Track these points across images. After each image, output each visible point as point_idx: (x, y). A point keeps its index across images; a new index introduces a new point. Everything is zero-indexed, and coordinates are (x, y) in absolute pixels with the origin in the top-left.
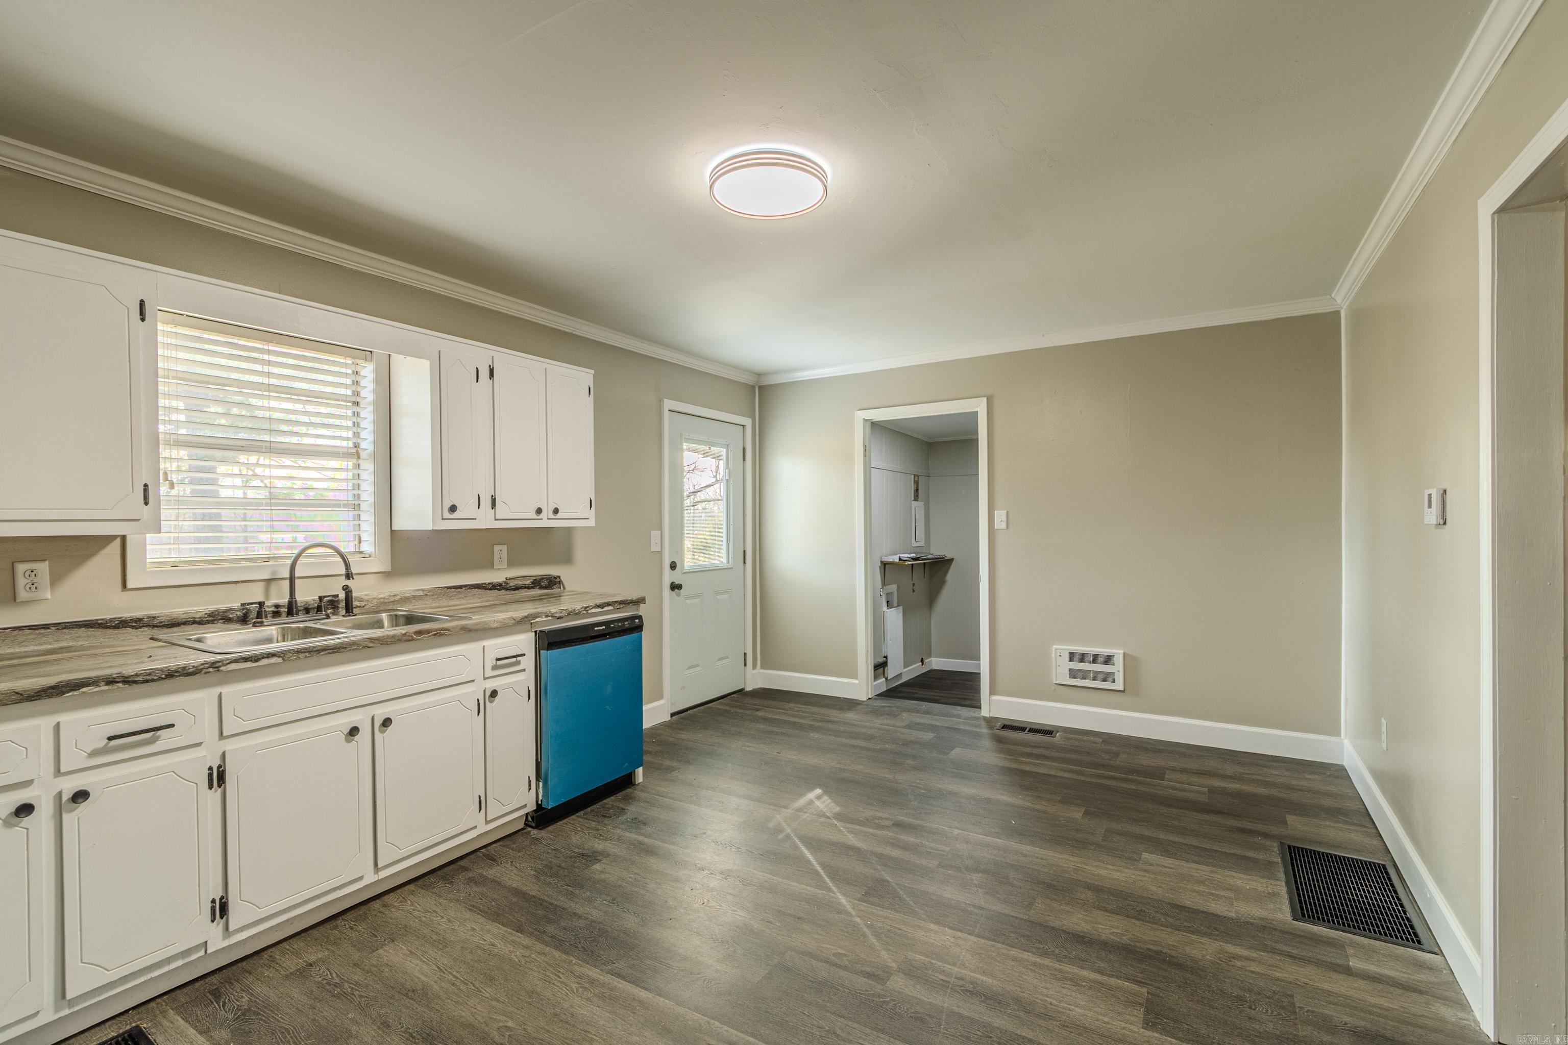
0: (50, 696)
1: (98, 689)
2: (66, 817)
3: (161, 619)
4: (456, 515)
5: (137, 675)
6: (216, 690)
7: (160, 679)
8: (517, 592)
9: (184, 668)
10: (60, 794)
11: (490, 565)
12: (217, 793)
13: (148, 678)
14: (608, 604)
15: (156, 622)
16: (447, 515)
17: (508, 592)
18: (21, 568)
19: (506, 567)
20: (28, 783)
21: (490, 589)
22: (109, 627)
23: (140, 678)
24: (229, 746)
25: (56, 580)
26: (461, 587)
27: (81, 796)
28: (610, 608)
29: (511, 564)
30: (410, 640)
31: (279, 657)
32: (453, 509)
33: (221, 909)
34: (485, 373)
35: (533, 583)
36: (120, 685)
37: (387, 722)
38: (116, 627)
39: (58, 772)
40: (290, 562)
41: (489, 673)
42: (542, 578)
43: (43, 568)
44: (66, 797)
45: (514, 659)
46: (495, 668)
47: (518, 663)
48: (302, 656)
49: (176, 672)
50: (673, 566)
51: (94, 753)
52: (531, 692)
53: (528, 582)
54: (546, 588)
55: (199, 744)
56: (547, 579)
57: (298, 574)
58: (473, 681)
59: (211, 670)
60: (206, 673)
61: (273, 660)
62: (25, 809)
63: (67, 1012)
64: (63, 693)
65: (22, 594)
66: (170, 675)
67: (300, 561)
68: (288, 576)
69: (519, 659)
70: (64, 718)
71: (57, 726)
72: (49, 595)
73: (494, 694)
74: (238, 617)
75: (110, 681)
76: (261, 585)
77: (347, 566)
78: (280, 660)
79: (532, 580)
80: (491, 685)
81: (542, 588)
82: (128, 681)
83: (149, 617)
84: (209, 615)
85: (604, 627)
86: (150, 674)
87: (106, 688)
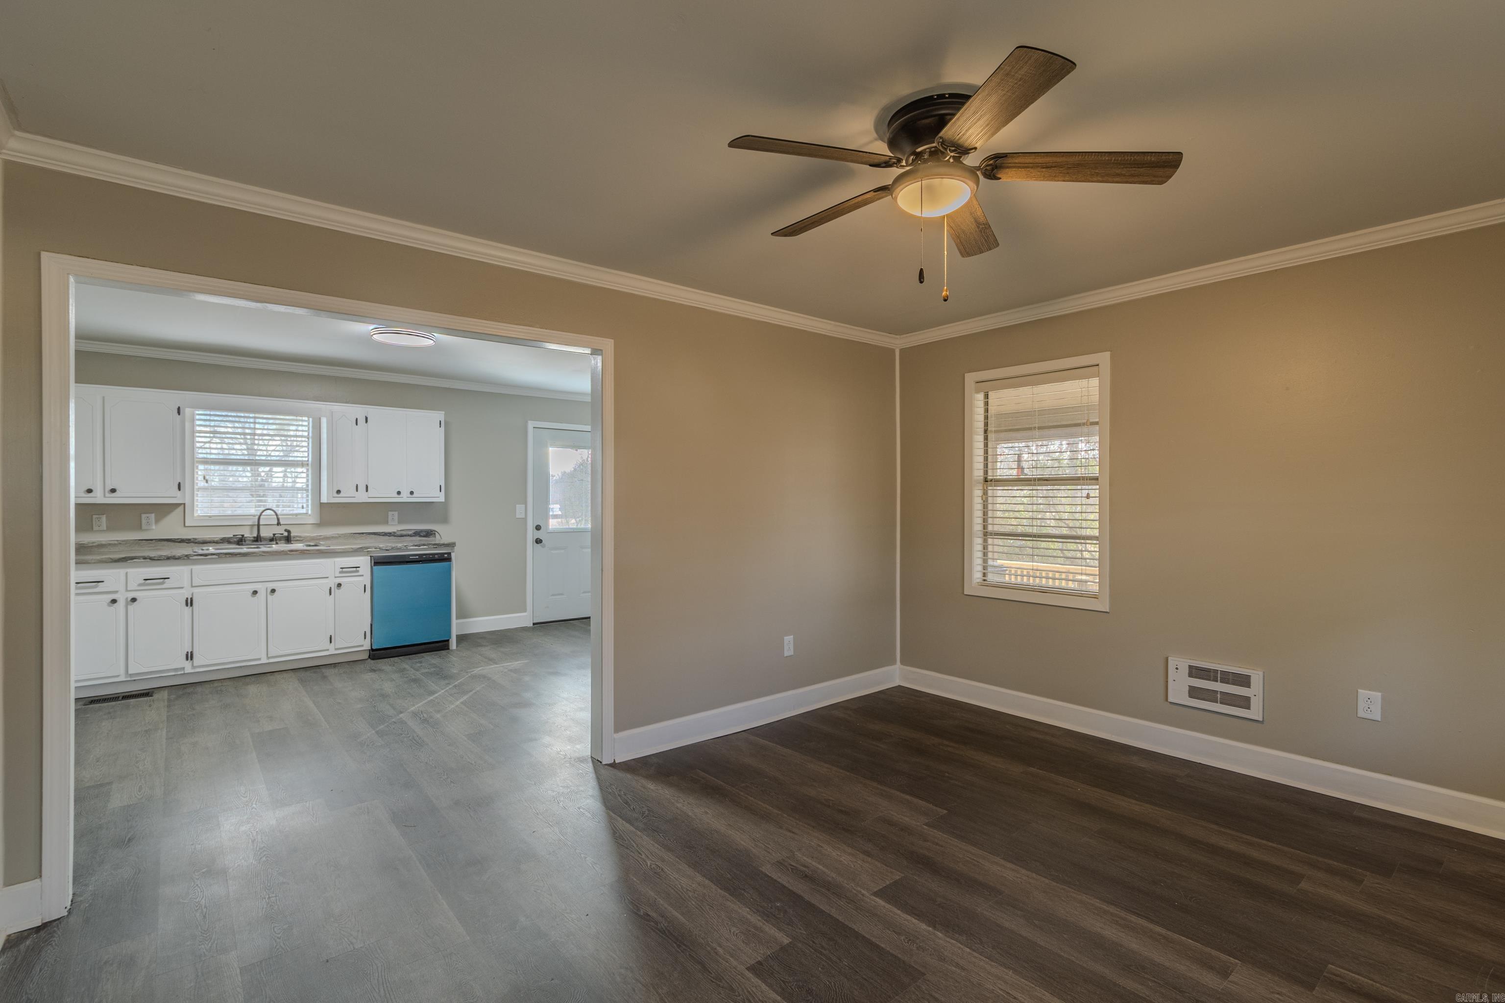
0: (123, 561)
1: (140, 561)
2: (129, 607)
3: (200, 540)
4: (340, 495)
5: (155, 557)
6: (191, 567)
7: (164, 559)
8: (402, 538)
9: (174, 556)
10: (127, 599)
11: (386, 522)
12: (188, 609)
13: (159, 558)
14: (424, 545)
15: (196, 541)
16: (336, 495)
17: (396, 538)
18: (144, 516)
19: (397, 523)
20: (116, 592)
21: (383, 535)
22: (176, 542)
23: (156, 558)
24: (196, 590)
25: (157, 521)
26: (363, 533)
27: (134, 600)
28: (425, 547)
29: (400, 522)
30: (286, 554)
31: (217, 555)
32: (339, 492)
33: (190, 656)
34: (361, 421)
35: (414, 533)
36: (148, 560)
37: (273, 591)
38: (180, 542)
39: (127, 590)
40: (257, 517)
41: (338, 574)
42: (422, 531)
43: (152, 516)
44: (129, 599)
45: (355, 569)
46: (340, 572)
47: (358, 571)
48: (228, 556)
49: (171, 557)
50: (538, 528)
51: (140, 585)
52: (366, 587)
53: (410, 533)
54: (424, 536)
55: (182, 588)
56: (425, 532)
57: (261, 523)
58: (327, 577)
59: (186, 558)
60: (183, 559)
61: (214, 557)
62: (114, 601)
63: (129, 679)
64: (127, 560)
65: (144, 527)
66: (168, 558)
67: (262, 517)
68: (257, 524)
69: (358, 569)
70: (130, 570)
71: (127, 573)
72: (154, 527)
73: (339, 585)
74: (235, 541)
75: (145, 558)
76: (248, 527)
77: (278, 519)
78: (217, 557)
79: (413, 531)
80: (339, 581)
81: (421, 536)
82: (151, 559)
83: (194, 539)
84: (221, 540)
85: (417, 557)
86: (160, 557)
87: (143, 560)
